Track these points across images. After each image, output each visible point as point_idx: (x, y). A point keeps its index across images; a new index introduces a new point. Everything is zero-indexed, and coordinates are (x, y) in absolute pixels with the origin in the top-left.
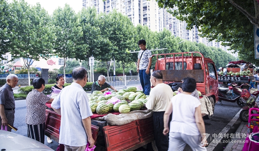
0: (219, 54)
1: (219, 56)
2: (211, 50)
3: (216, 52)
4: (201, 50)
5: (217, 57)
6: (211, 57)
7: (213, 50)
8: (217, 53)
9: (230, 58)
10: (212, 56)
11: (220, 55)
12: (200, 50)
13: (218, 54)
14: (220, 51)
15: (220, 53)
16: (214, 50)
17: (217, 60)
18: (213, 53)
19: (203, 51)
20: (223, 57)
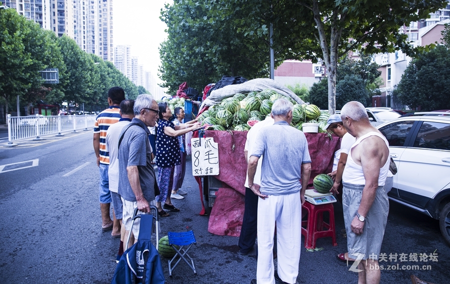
0: (108, 74)
1: (109, 77)
2: (93, 61)
3: (103, 68)
4: (66, 53)
5: (105, 80)
6: (90, 75)
7: (96, 62)
8: (106, 69)
9: (129, 86)
10: (93, 73)
11: (111, 75)
12: (63, 53)
13: (106, 73)
14: (111, 69)
15: (112, 73)
16: (99, 61)
17: (105, 84)
18: (95, 67)
19: (71, 57)
20: (117, 81)
